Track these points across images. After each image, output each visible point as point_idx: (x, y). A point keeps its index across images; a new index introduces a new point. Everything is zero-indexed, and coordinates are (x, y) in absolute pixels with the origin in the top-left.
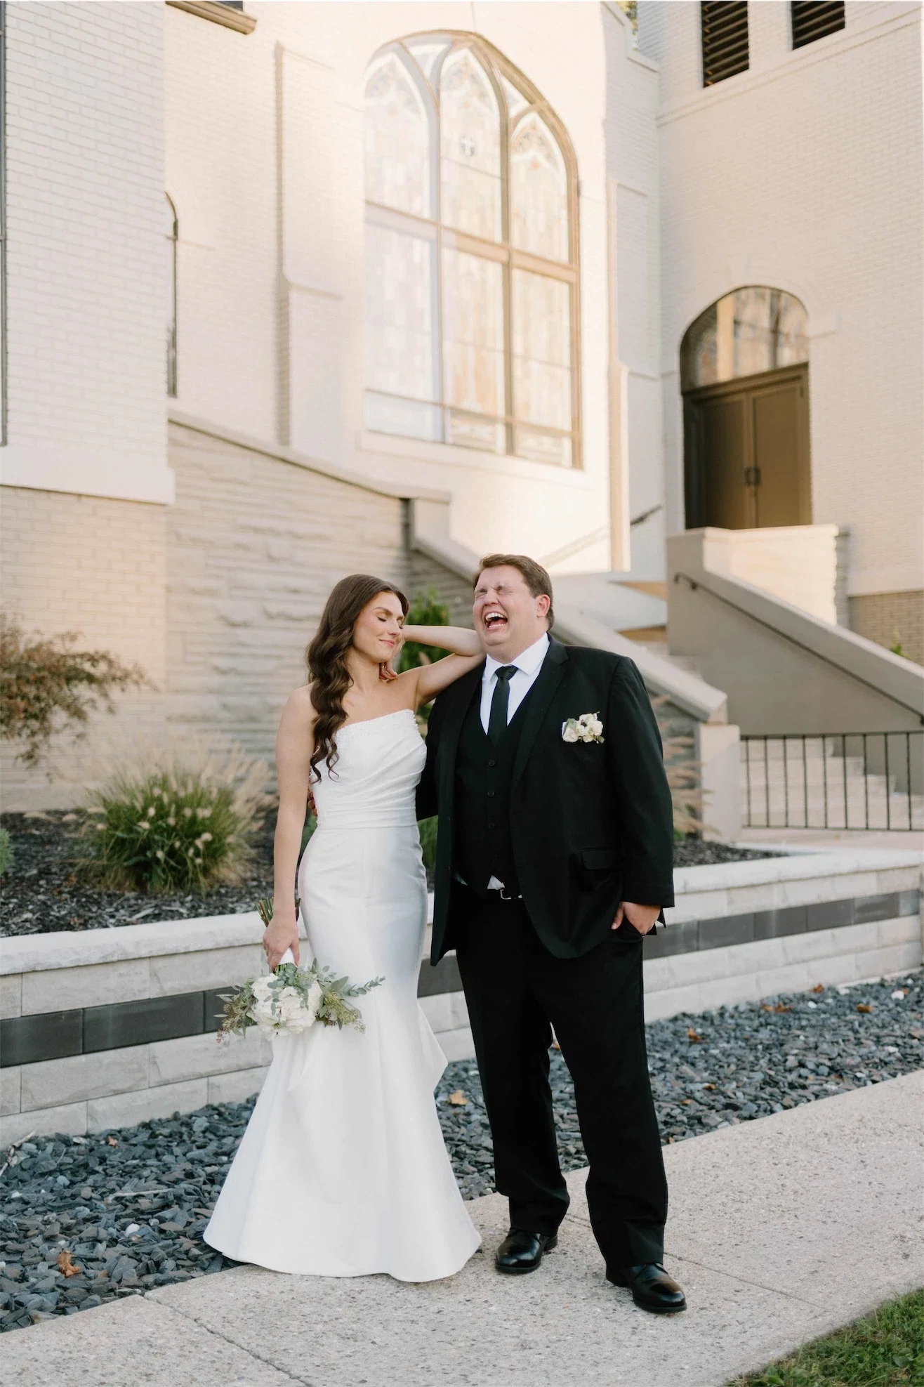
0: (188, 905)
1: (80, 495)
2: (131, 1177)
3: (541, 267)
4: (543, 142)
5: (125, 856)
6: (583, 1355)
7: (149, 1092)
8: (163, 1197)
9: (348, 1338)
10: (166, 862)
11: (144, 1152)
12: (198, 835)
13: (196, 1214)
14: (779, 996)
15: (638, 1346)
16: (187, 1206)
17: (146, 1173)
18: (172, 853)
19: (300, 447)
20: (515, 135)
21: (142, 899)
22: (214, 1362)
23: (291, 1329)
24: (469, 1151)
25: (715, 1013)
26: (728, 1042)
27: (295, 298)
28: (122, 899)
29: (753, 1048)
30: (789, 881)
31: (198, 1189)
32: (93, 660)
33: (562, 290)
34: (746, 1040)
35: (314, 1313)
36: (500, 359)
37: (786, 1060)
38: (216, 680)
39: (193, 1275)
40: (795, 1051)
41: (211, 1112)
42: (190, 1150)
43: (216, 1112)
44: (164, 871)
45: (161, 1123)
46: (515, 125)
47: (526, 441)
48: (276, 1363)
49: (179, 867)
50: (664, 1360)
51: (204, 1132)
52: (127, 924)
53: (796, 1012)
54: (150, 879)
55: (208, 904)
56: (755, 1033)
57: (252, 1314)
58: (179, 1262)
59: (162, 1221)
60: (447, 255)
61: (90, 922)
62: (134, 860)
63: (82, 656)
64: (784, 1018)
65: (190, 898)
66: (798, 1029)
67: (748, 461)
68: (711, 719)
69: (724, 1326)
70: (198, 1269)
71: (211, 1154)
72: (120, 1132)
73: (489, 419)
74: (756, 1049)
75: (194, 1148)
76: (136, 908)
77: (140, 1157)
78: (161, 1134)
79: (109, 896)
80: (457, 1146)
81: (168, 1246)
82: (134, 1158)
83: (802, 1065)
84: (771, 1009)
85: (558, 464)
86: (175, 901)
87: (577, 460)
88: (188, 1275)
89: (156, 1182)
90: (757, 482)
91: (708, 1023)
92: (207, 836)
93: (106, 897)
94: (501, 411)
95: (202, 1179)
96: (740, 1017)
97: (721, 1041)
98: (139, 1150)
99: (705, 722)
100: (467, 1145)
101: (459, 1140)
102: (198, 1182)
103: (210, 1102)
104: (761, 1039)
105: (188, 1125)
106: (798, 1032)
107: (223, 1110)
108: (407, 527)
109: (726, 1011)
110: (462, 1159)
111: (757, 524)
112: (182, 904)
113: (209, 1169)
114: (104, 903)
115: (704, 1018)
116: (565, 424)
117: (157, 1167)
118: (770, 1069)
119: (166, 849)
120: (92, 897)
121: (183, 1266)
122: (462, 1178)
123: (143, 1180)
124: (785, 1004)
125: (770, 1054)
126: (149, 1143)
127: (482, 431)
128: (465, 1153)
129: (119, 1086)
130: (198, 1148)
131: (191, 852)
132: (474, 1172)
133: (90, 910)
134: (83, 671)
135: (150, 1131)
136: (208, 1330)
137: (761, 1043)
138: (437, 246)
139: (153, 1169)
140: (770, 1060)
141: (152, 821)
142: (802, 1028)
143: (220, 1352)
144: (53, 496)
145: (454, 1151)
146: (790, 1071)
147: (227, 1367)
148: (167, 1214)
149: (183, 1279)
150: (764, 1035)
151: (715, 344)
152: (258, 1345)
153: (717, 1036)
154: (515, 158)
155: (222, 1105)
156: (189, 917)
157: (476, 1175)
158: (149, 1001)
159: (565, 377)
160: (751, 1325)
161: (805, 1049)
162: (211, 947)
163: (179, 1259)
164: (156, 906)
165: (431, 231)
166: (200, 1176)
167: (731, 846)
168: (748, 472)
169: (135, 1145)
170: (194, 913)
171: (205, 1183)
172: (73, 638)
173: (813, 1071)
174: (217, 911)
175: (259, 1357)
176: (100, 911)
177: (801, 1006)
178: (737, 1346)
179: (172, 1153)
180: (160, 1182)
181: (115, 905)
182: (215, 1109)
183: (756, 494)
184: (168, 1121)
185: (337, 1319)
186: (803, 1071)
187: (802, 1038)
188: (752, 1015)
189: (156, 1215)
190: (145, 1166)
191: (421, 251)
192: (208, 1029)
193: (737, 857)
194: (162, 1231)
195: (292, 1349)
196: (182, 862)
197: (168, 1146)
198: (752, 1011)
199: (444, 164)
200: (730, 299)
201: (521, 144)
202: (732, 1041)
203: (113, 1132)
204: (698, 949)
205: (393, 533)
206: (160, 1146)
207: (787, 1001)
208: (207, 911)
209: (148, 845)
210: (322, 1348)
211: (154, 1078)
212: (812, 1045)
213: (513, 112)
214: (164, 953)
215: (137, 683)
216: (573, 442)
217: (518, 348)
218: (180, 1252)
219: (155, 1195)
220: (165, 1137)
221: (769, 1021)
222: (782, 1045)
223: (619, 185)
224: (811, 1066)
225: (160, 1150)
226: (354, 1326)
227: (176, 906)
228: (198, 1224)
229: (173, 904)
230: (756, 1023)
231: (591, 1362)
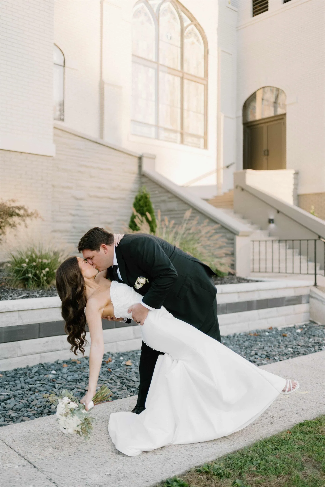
0: (40, 293)
1: (21, 153)
2: (1, 388)
3: (194, 79)
4: (196, 35)
5: (18, 276)
6: (139, 457)
7: (17, 358)
8: (9, 396)
9: (56, 449)
10: (33, 278)
11: (11, 379)
12: (44, 269)
13: (19, 402)
14: (256, 330)
15: (161, 454)
16: (17, 399)
17: (7, 387)
18: (35, 275)
19: (108, 140)
20: (185, 34)
21: (24, 291)
22: (3, 456)
23: (36, 445)
24: (127, 382)
25: (232, 335)
26: (233, 346)
27: (106, 87)
28: (17, 290)
29: (241, 348)
30: (261, 290)
31: (23, 393)
32: (19, 208)
33: (202, 87)
34: (239, 345)
35: (47, 439)
36: (179, 111)
37: (251, 352)
38: (71, 218)
39: (9, 424)
40: (255, 349)
41: (41, 366)
42: (27, 379)
43: (42, 366)
44: (33, 282)
45: (21, 369)
46: (186, 29)
47: (188, 139)
48: (25, 458)
49: (38, 280)
50: (169, 460)
51: (35, 373)
52: (15, 299)
53: (260, 336)
54: (27, 284)
55: (47, 293)
56: (243, 343)
57: (24, 439)
58: (6, 419)
59: (6, 404)
60: (161, 74)
61: (2, 298)
62: (22, 278)
63: (15, 207)
64: (255, 338)
65: (41, 291)
66: (259, 342)
67: (265, 148)
68: (240, 234)
69: (196, 448)
70: (12, 421)
71: (34, 380)
72: (5, 372)
73: (175, 132)
74: (242, 348)
75: (29, 378)
76: (20, 294)
77: (8, 381)
78: (19, 373)
79: (12, 290)
80: (123, 380)
81: (3, 413)
82: (6, 381)
83: (256, 354)
84: (252, 335)
85: (199, 147)
86: (35, 292)
87: (206, 146)
88: (7, 423)
89: (10, 390)
90: (268, 155)
91: (228, 339)
92: (47, 269)
93: (11, 290)
94: (179, 129)
95: (26, 389)
96: (240, 337)
97: (231, 345)
98: (8, 379)
99: (238, 235)
100: (127, 380)
101: (125, 378)
102: (25, 390)
103: (41, 362)
104: (245, 345)
105: (30, 370)
106: (258, 343)
107: (45, 365)
108: (140, 167)
109: (236, 335)
110: (123, 384)
111: (268, 169)
112: (38, 293)
113: (30, 386)
114: (10, 292)
115: (227, 337)
116: (201, 133)
117: (13, 384)
118: (245, 355)
119: (33, 274)
120: (6, 290)
121: (6, 421)
122: (121, 391)
123: (6, 389)
124: (258, 333)
125: (246, 350)
126: (13, 376)
127: (173, 135)
128: (125, 383)
129: (6, 356)
130: (30, 378)
131: (42, 275)
132: (126, 389)
133: (4, 295)
134: (16, 213)
135: (16, 372)
136: (6, 444)
137: (244, 346)
138: (157, 71)
139: (10, 385)
140: (246, 352)
141: (28, 264)
142: (261, 341)
143: (6, 452)
144: (12, 153)
145: (121, 381)
146: (252, 356)
147: (6, 458)
148: (8, 401)
149: (5, 425)
150: (247, 344)
151: (255, 107)
152: (22, 450)
153: (230, 343)
154: (185, 41)
155: (45, 363)
156: (39, 297)
157: (127, 390)
158: (18, 326)
159: (202, 117)
160: (206, 447)
161: (259, 349)
162: (42, 308)
163: (6, 418)
164: (28, 293)
165: (155, 66)
166: (25, 388)
167: (245, 278)
168: (265, 151)
169: (8, 377)
170: (41, 296)
171: (27, 391)
172: (14, 201)
173: (260, 356)
174: (50, 296)
175: (20, 455)
176: (8, 295)
177: (263, 334)
178: (198, 455)
179: (20, 380)
180: (11, 390)
181: (14, 293)
182: (42, 365)
183: (267, 159)
184: (24, 368)
185: (54, 441)
186: (256, 356)
187: (260, 345)
188: (245, 337)
189: (4, 402)
190: (9, 384)
191: (152, 72)
192: (40, 337)
193: (246, 282)
194: (4, 408)
195: (33, 452)
196: (39, 278)
197: (20, 377)
198: (245, 335)
199: (161, 43)
200: (261, 91)
201: (188, 36)
202: (235, 345)
203: (3, 372)
204: (226, 313)
205: (135, 169)
206: (17, 377)
207: (258, 332)
208: (46, 296)
209: (26, 272)
210: (44, 452)
211: (20, 353)
212: (262, 347)
213: (185, 25)
214: (23, 309)
215: (36, 217)
216: (204, 140)
217: (185, 106)
218: (7, 415)
219: (7, 395)
220: (21, 374)
221: (250, 339)
222: (251, 347)
223: (223, 51)
224: (259, 354)
225: (16, 378)
226: (60, 444)
227: (35, 294)
228: (18, 405)
229: (35, 293)
230: (245, 339)
231: (142, 460)
